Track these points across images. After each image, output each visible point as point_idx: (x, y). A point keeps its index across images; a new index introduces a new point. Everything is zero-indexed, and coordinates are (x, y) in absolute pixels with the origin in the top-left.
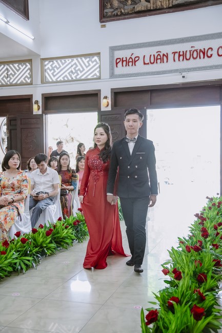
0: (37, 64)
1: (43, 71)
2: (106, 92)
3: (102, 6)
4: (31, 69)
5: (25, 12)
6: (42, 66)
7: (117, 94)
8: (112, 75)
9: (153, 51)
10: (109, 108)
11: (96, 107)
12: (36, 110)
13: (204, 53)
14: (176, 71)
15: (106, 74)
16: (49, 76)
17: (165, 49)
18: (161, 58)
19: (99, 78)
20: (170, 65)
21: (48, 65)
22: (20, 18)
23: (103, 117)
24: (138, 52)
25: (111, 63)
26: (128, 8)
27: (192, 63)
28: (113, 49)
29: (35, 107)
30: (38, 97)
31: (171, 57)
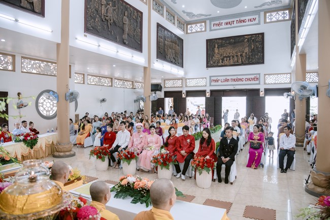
0: (184, 81)
1: (186, 82)
2: (208, 91)
3: (207, 63)
4: (182, 82)
5: (182, 67)
6: (186, 81)
7: (212, 92)
8: (210, 85)
9: (224, 78)
10: (209, 96)
11: (205, 95)
12: (184, 96)
13: (241, 80)
14: (232, 85)
15: (208, 84)
16: (188, 84)
17: (228, 78)
18: (227, 80)
19: (206, 86)
20: (230, 83)
21: (188, 81)
22: (181, 68)
23: (207, 99)
24: (219, 78)
25: (210, 81)
26: (216, 64)
27: (237, 83)
28: (210, 77)
29: (183, 95)
30: (184, 92)
31: (230, 80)
